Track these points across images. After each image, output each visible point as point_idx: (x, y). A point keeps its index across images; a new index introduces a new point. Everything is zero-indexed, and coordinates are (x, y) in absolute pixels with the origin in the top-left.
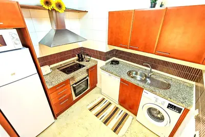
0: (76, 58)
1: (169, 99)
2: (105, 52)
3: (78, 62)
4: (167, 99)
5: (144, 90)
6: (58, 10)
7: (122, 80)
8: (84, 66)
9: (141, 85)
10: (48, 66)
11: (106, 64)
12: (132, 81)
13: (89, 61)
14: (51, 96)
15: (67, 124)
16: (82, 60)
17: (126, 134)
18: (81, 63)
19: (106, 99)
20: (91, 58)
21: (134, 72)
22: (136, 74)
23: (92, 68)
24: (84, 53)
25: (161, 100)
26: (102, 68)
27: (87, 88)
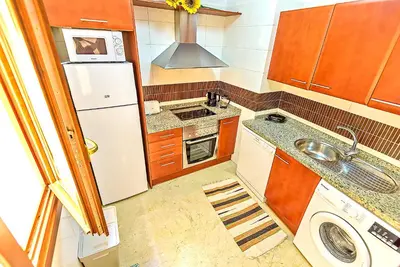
0: (205, 99)
1: (378, 212)
2: (259, 92)
3: (206, 106)
4: (372, 212)
5: (322, 181)
6: (188, 9)
7: (279, 152)
8: (214, 114)
9: (317, 168)
10: (157, 102)
11: (257, 118)
12: (300, 157)
13: (225, 108)
14: (150, 147)
15: (164, 201)
16: (214, 105)
17: (261, 259)
18: (211, 109)
19: (242, 185)
20: (232, 103)
21: (311, 144)
22: (317, 148)
23: (228, 120)
24: (220, 91)
25: (356, 209)
26: (246, 124)
27: (212, 156)
